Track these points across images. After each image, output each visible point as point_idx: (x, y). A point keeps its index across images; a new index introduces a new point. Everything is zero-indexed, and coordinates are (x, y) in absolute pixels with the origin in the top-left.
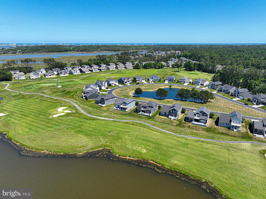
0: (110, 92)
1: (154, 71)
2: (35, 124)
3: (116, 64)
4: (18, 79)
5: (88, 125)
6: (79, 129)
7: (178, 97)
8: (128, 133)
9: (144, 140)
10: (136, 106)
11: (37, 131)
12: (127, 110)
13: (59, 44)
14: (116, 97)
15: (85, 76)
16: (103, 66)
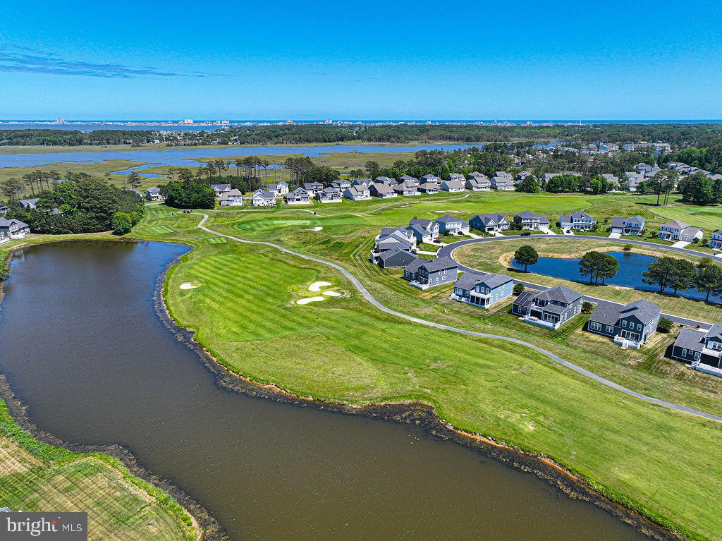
0: (445, 252)
1: (580, 201)
2: (254, 317)
3: (468, 178)
4: (227, 205)
5: (379, 334)
6: (357, 342)
7: (650, 283)
8: (484, 370)
9: (531, 396)
10: (515, 298)
11: (258, 335)
12: (487, 307)
13: (324, 121)
14: (461, 268)
15: (384, 206)
16: (433, 182)
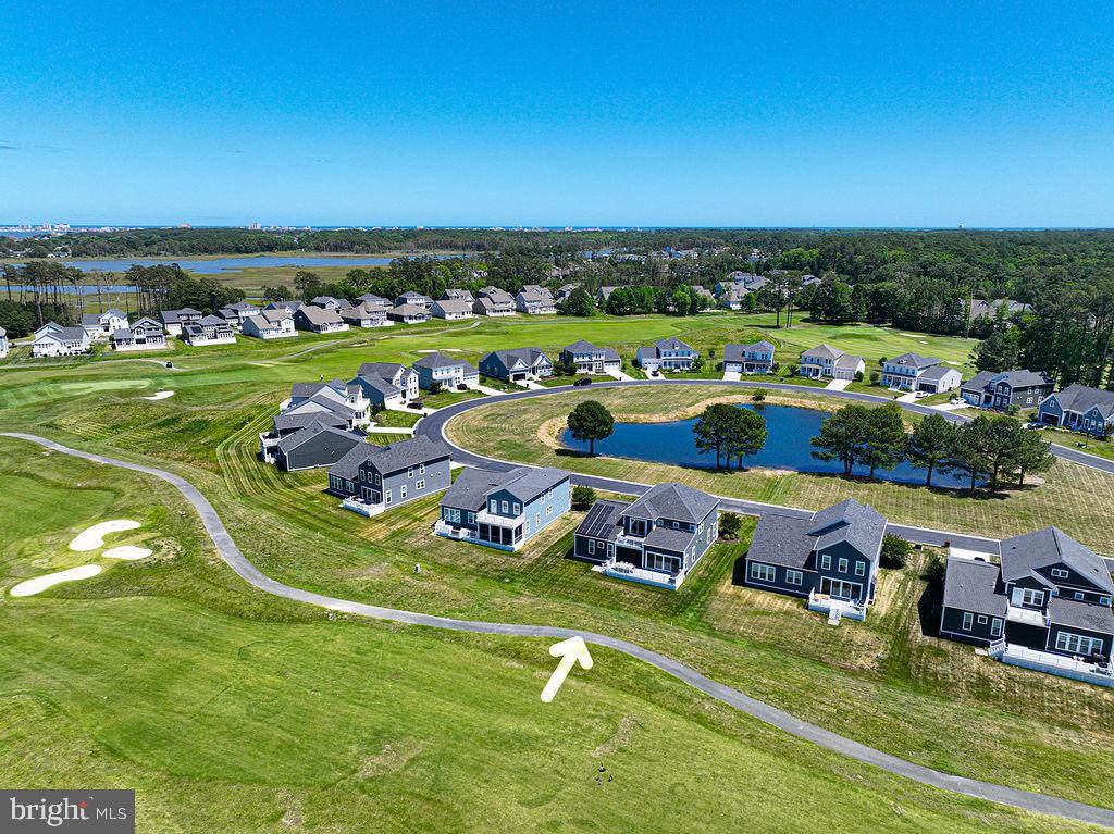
0: (431, 427)
1: (662, 327)
3: (477, 295)
7: (827, 459)
10: (580, 517)
12: (517, 546)
14: (460, 457)
15: (318, 345)
